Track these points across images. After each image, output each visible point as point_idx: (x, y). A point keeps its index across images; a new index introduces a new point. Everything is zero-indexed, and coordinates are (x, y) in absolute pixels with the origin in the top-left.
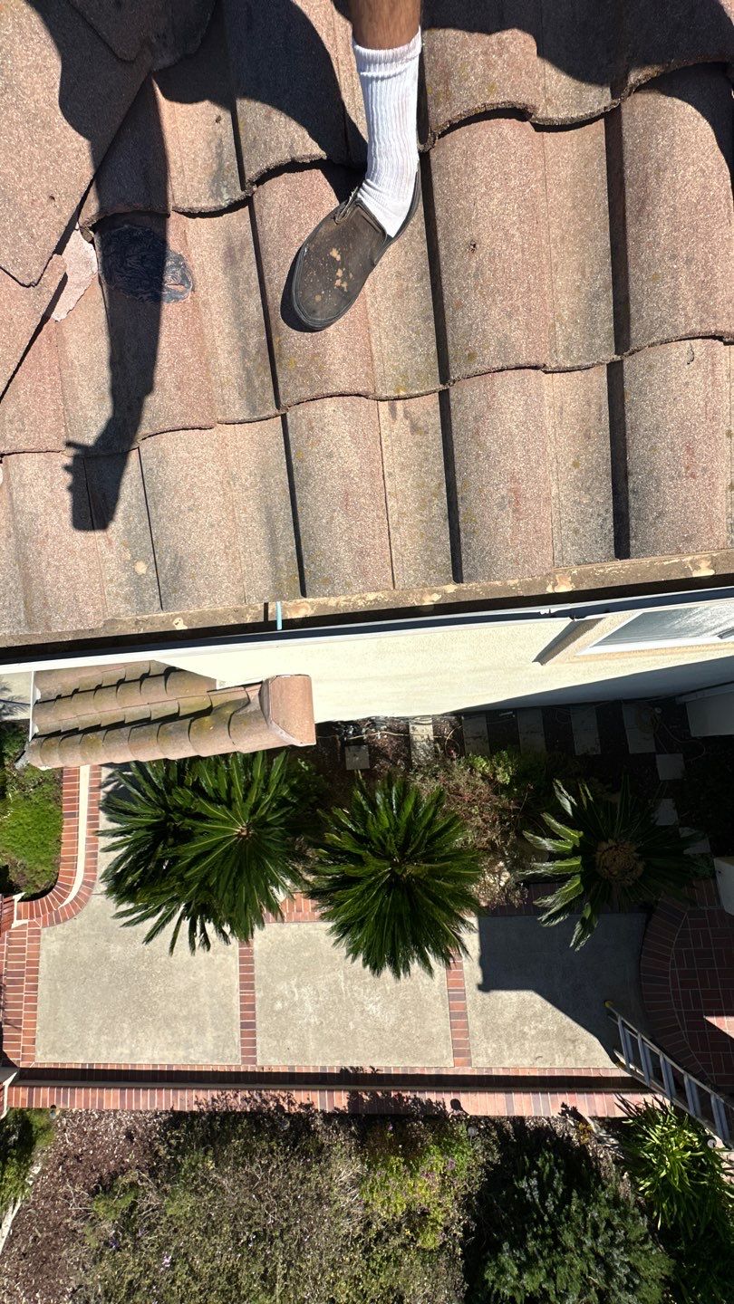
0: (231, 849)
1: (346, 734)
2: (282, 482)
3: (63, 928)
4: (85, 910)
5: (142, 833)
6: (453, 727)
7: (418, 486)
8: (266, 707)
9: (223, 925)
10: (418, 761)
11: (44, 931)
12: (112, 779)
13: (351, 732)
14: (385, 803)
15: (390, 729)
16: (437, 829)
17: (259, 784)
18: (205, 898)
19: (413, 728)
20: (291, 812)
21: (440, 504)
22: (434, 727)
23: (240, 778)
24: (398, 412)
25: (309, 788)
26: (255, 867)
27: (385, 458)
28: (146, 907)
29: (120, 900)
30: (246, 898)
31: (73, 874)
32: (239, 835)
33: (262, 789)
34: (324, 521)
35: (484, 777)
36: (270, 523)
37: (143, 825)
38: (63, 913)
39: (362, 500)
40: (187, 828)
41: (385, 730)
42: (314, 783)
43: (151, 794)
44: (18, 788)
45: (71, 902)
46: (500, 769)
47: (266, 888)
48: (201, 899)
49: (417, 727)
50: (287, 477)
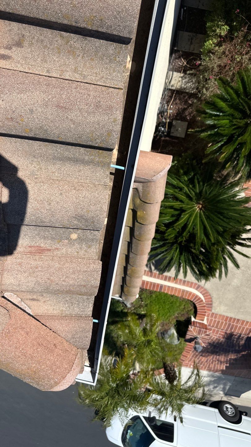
0: (207, 215)
1: (163, 132)
2: (40, 146)
3: (215, 303)
4: (210, 292)
5: (182, 258)
6: (180, 57)
7: (59, 53)
8: (143, 180)
9: (246, 229)
10: (193, 89)
11: (213, 311)
12: (149, 266)
13: (163, 129)
14: (215, 120)
15: (168, 102)
16: (241, 89)
17: (176, 193)
18: (229, 234)
19: (172, 86)
20: (199, 178)
21: (75, 40)
22: (176, 71)
23: (170, 202)
24: (6, 54)
25: (188, 164)
26: (222, 205)
27: (37, 72)
28: (221, 264)
29: (213, 275)
30: (236, 213)
31: (190, 293)
32: (200, 209)
33: (179, 191)
34: (72, 126)
35: (219, 44)
36: (64, 159)
37: (179, 256)
38: (208, 301)
39: (64, 96)
40: (188, 235)
41: (168, 106)
42: (186, 159)
43: (163, 249)
44: (140, 308)
45: (204, 297)
46: (218, 31)
47: (235, 201)
48: (228, 237)
49: (172, 83)
50: (38, 142)
